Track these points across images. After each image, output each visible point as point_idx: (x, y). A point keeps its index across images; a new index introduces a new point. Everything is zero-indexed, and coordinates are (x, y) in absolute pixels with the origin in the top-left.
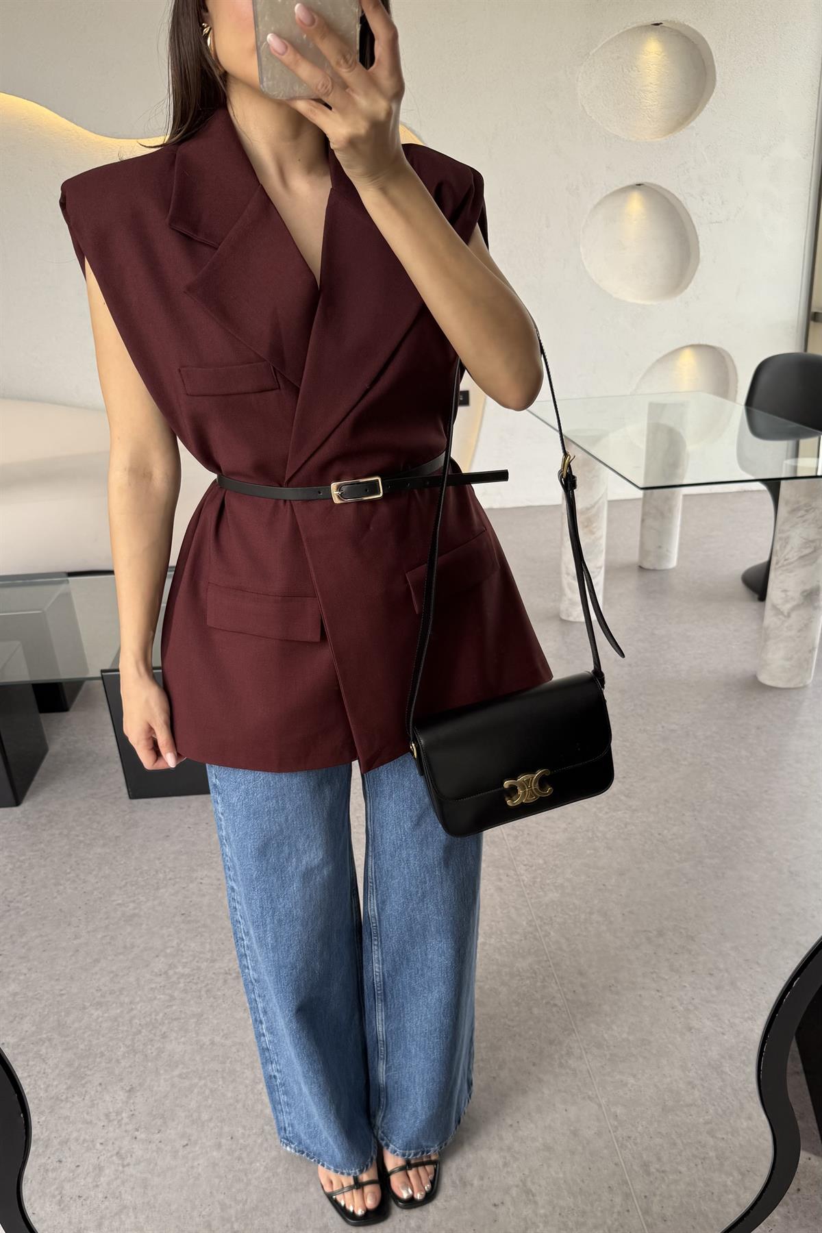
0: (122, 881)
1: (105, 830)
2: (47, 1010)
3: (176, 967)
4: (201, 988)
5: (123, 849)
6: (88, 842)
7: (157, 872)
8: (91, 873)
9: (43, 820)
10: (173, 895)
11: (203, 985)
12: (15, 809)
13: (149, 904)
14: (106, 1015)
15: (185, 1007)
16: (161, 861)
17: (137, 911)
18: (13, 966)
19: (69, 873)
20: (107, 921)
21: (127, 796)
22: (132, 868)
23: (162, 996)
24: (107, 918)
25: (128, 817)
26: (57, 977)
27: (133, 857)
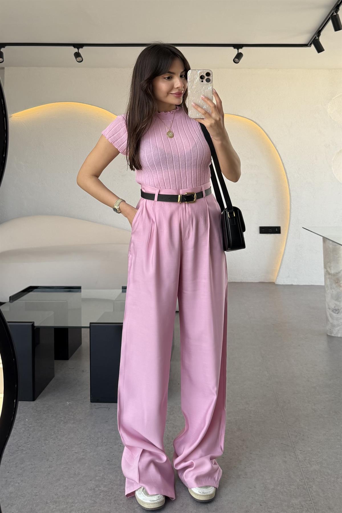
2: (26, 502)
3: (100, 487)
4: (112, 498)
6: (65, 421)
7: (98, 439)
9: (45, 409)
11: (113, 497)
12: (32, 402)
14: (57, 508)
15: (102, 508)
16: (101, 433)
17: (84, 457)
18: (13, 478)
19: (53, 435)
20: (67, 460)
21: (90, 401)
23: (89, 501)
24: (68, 459)
25: (88, 410)
26: (35, 486)
27: (87, 430)
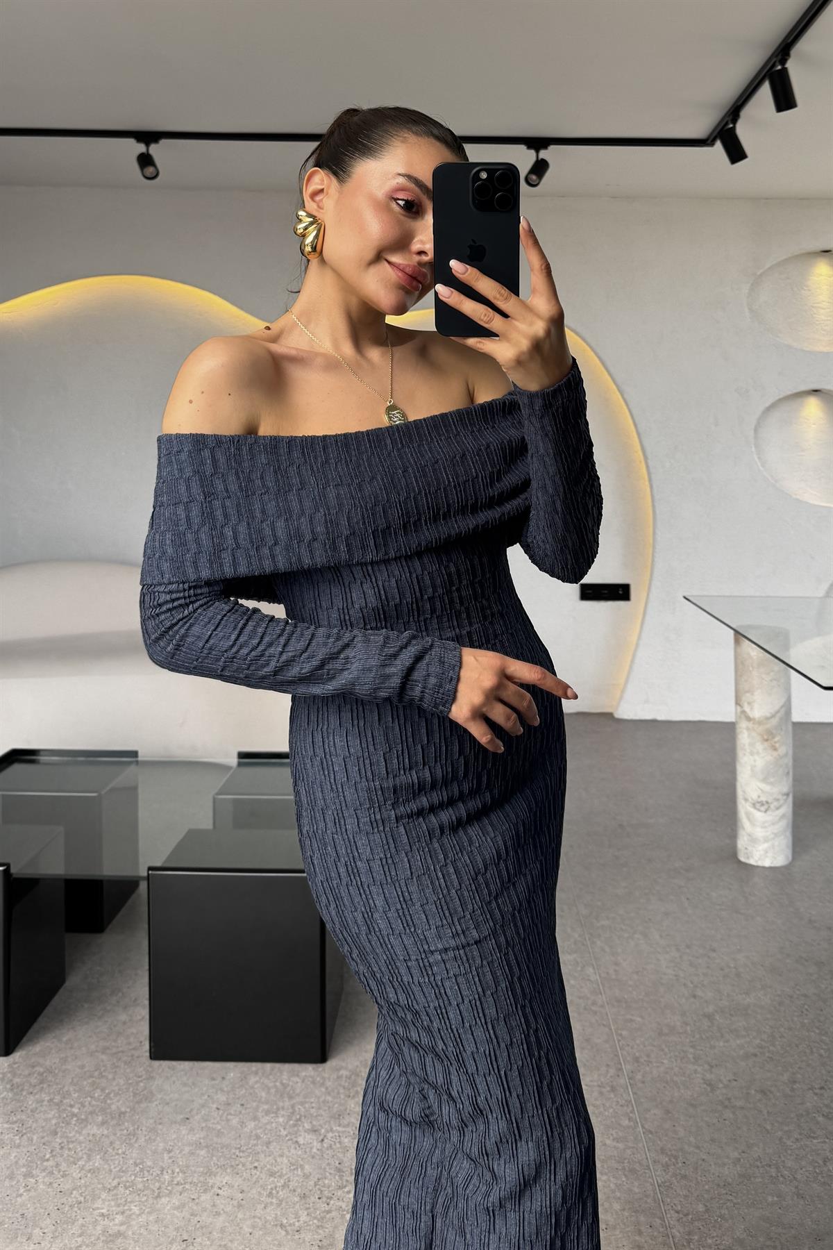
0: (113, 1180)
1: (109, 1101)
5: (125, 1131)
6: (83, 1117)
8: (76, 1164)
9: (33, 1081)
10: (177, 1208)
12: (2, 1060)
13: (142, 1219)
16: (171, 1155)
21: (148, 1054)
22: (131, 1162)
25: (142, 1084)
27: (136, 1145)
